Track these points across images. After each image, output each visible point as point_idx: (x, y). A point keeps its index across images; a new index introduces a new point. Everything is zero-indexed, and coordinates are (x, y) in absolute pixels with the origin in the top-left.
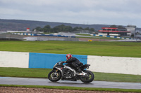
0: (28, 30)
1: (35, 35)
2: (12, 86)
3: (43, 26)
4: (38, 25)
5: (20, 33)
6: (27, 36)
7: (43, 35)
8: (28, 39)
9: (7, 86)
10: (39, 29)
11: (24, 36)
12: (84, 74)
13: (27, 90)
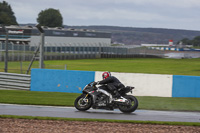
0: (171, 43)
1: (181, 50)
2: (148, 123)
3: (192, 37)
4: (185, 36)
5: (160, 47)
6: (170, 51)
7: (192, 50)
8: (171, 55)
9: (142, 123)
10: (186, 42)
11: (165, 51)
12: (124, 100)
13: (169, 129)
